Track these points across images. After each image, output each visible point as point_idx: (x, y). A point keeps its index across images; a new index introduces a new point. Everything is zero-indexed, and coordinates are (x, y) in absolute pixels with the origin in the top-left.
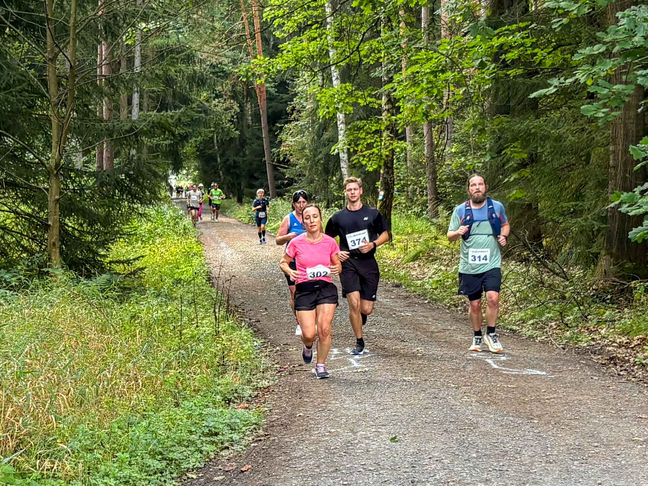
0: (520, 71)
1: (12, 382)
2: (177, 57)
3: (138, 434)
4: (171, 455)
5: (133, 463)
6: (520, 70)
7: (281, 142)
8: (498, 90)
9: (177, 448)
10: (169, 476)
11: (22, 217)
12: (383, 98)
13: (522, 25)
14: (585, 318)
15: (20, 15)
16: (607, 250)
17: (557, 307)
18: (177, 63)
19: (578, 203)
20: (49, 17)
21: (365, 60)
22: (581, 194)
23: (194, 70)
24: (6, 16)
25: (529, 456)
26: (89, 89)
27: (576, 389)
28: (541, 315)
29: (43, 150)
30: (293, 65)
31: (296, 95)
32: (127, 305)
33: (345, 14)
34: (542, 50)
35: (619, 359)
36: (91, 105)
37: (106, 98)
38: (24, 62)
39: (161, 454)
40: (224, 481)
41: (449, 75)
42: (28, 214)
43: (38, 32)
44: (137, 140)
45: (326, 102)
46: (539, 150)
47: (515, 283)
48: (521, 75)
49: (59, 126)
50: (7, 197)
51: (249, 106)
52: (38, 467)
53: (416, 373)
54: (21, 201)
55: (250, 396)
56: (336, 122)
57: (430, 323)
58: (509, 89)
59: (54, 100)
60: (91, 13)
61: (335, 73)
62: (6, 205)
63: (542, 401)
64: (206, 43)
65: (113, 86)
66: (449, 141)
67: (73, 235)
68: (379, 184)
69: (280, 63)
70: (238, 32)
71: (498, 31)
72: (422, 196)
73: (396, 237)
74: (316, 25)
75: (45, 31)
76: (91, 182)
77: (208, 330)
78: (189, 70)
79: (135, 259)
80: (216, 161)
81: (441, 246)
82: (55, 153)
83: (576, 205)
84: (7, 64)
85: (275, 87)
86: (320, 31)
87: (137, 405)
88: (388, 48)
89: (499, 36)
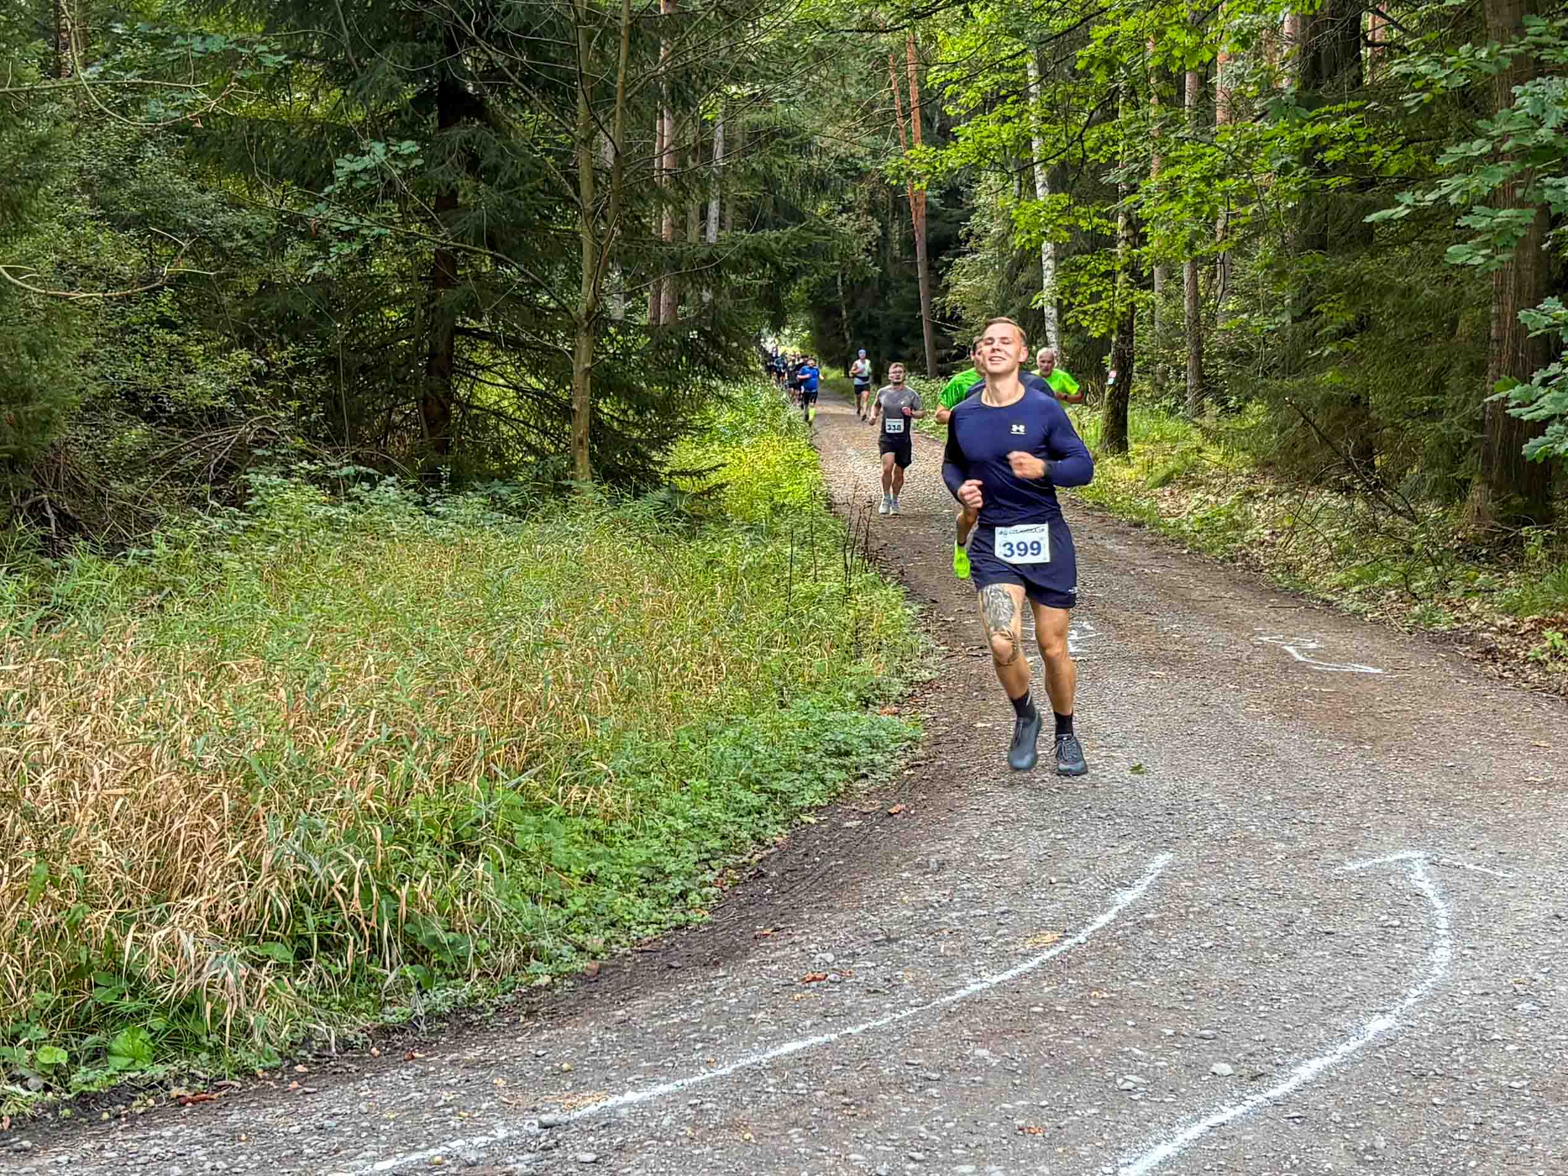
0: (1346, 181)
2: (787, 142)
3: (722, 749)
4: (775, 785)
5: (713, 795)
6: (1344, 179)
7: (948, 287)
8: (1309, 209)
9: (785, 773)
10: (771, 819)
11: (529, 396)
12: (1120, 218)
13: (1352, 105)
14: (1444, 584)
15: (536, 67)
16: (1482, 475)
17: (1399, 566)
18: (787, 150)
19: (1436, 397)
20: (584, 72)
21: (1092, 157)
22: (1442, 382)
23: (809, 166)
24: (512, 67)
25: (1358, 801)
26: (642, 190)
28: (1374, 577)
30: (974, 161)
31: (974, 210)
32: (699, 542)
33: (1061, 81)
34: (1384, 147)
35: (1500, 652)
36: (645, 217)
37: (670, 207)
38: (539, 144)
39: (758, 782)
40: (860, 829)
41: (1231, 183)
42: (537, 392)
43: (564, 94)
44: (720, 277)
45: (1027, 223)
46: (1375, 310)
47: (1330, 525)
48: (1349, 187)
49: (594, 248)
50: (505, 363)
51: (896, 227)
52: (560, 798)
53: (1171, 664)
54: (528, 370)
55: (901, 695)
56: (1041, 257)
57: (1191, 586)
58: (1327, 208)
59: (588, 206)
60: (648, 69)
61: (1041, 176)
62: (502, 376)
63: (1378, 715)
64: (830, 121)
65: (682, 187)
66: (1226, 292)
67: (611, 428)
68: (1108, 359)
69: (953, 157)
70: (883, 106)
71: (1313, 114)
72: (1178, 381)
73: (1133, 446)
74: (1014, 97)
75: (575, 97)
76: (643, 341)
77: (833, 586)
78: (801, 164)
79: (710, 470)
80: (841, 315)
81: (1208, 463)
82: (586, 293)
83: (1435, 401)
84: (509, 146)
85: (941, 197)
86: (1020, 107)
87: (718, 704)
88: (1131, 137)
89: (1314, 121)
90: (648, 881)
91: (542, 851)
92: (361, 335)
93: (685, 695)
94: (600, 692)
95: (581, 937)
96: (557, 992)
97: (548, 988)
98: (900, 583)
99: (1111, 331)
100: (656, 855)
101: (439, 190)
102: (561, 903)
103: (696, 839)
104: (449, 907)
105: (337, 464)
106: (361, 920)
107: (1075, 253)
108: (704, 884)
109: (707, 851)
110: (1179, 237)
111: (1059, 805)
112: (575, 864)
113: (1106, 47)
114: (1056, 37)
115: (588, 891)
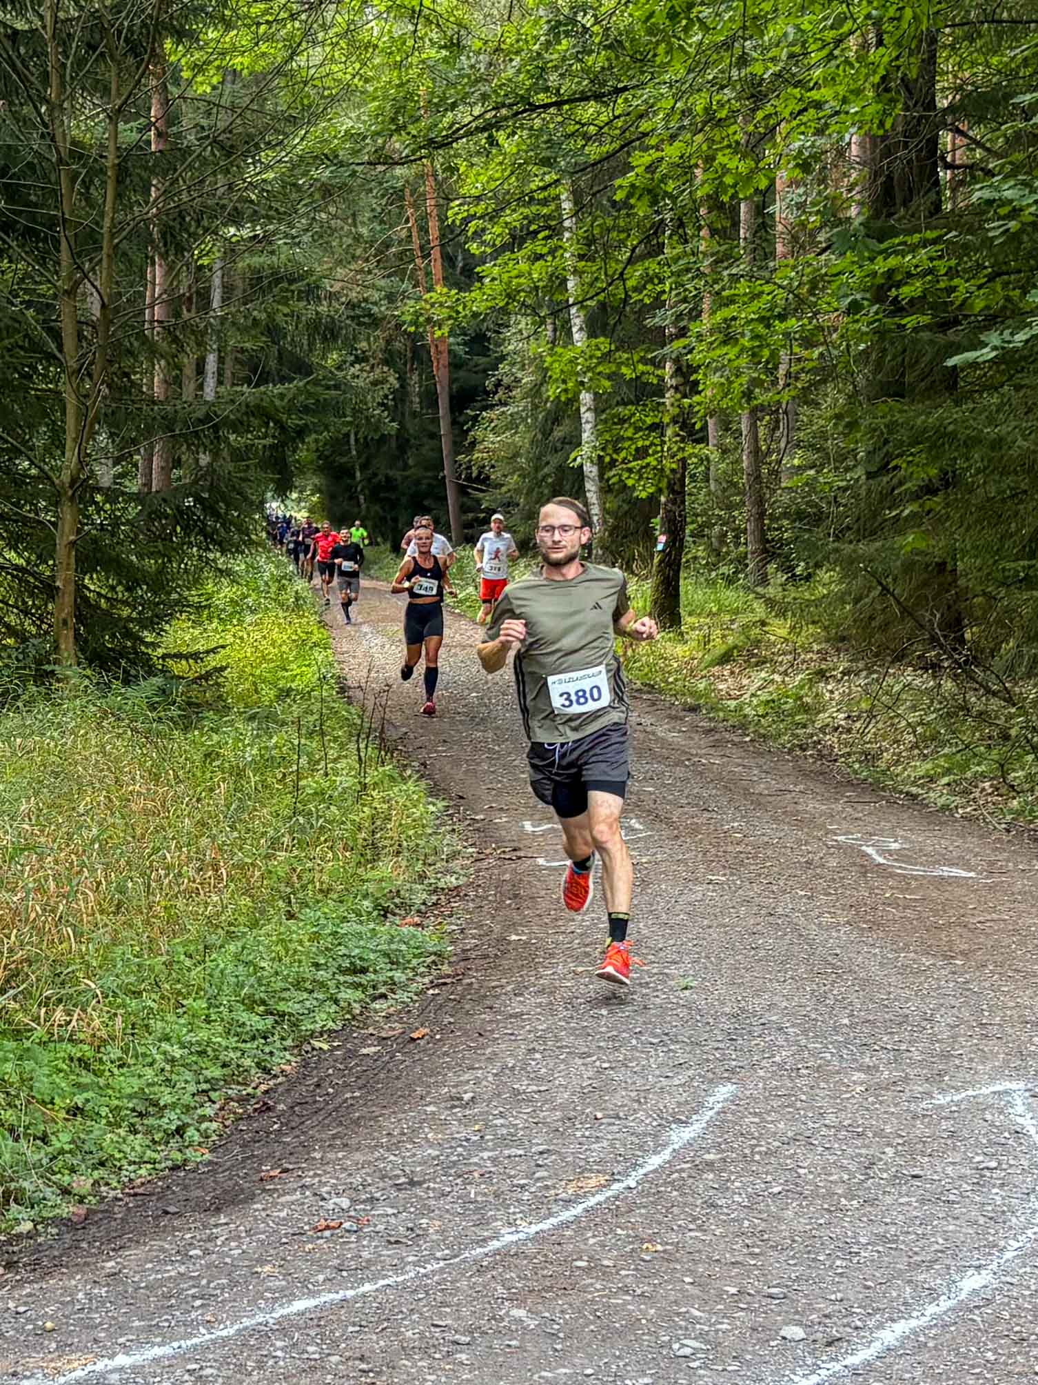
0: (925, 320)
2: (292, 288)
3: (222, 966)
4: (282, 1007)
5: (213, 1017)
6: (925, 318)
7: (474, 443)
8: (883, 352)
9: (293, 993)
10: (278, 1044)
11: (7, 575)
12: (668, 365)
13: (930, 235)
15: (14, 212)
17: (994, 754)
18: (292, 297)
19: (1034, 562)
20: (67, 216)
21: (635, 297)
23: (317, 313)
26: (131, 344)
28: (965, 767)
30: (501, 304)
31: (503, 358)
32: (196, 733)
33: (598, 213)
34: (967, 281)
36: (135, 374)
37: (163, 362)
38: (18, 296)
39: (263, 1003)
40: (379, 1055)
41: (793, 324)
42: (17, 568)
43: (45, 241)
44: (218, 438)
45: (562, 372)
46: (961, 464)
47: (914, 708)
48: (928, 327)
49: (78, 409)
51: (415, 378)
52: (42, 1020)
53: (731, 868)
55: (424, 904)
56: (578, 409)
57: (755, 778)
58: (904, 351)
59: (72, 364)
60: (139, 209)
61: (578, 320)
63: (970, 926)
64: (339, 262)
65: (176, 340)
66: (789, 446)
67: (99, 608)
68: (656, 522)
69: (478, 300)
70: (400, 245)
71: (883, 246)
72: (737, 545)
73: (688, 620)
74: (547, 232)
75: (57, 242)
76: (133, 510)
77: (345, 781)
78: (308, 311)
79: (208, 651)
80: (354, 477)
81: (773, 638)
82: (71, 458)
83: (1030, 567)
85: (465, 344)
86: (552, 243)
87: (218, 914)
88: (678, 274)
89: (886, 254)
90: (141, 1115)
91: (22, 1080)
93: (180, 903)
94: (86, 901)
95: (67, 1178)
96: (40, 1240)
97: (29, 1235)
98: (422, 776)
99: (660, 491)
100: (149, 1085)
102: (44, 1139)
103: (195, 1067)
107: (618, 404)
108: (203, 1118)
109: (206, 1082)
110: (735, 385)
111: (603, 1029)
112: (59, 1095)
113: (648, 176)
114: (593, 165)
115: (74, 1126)
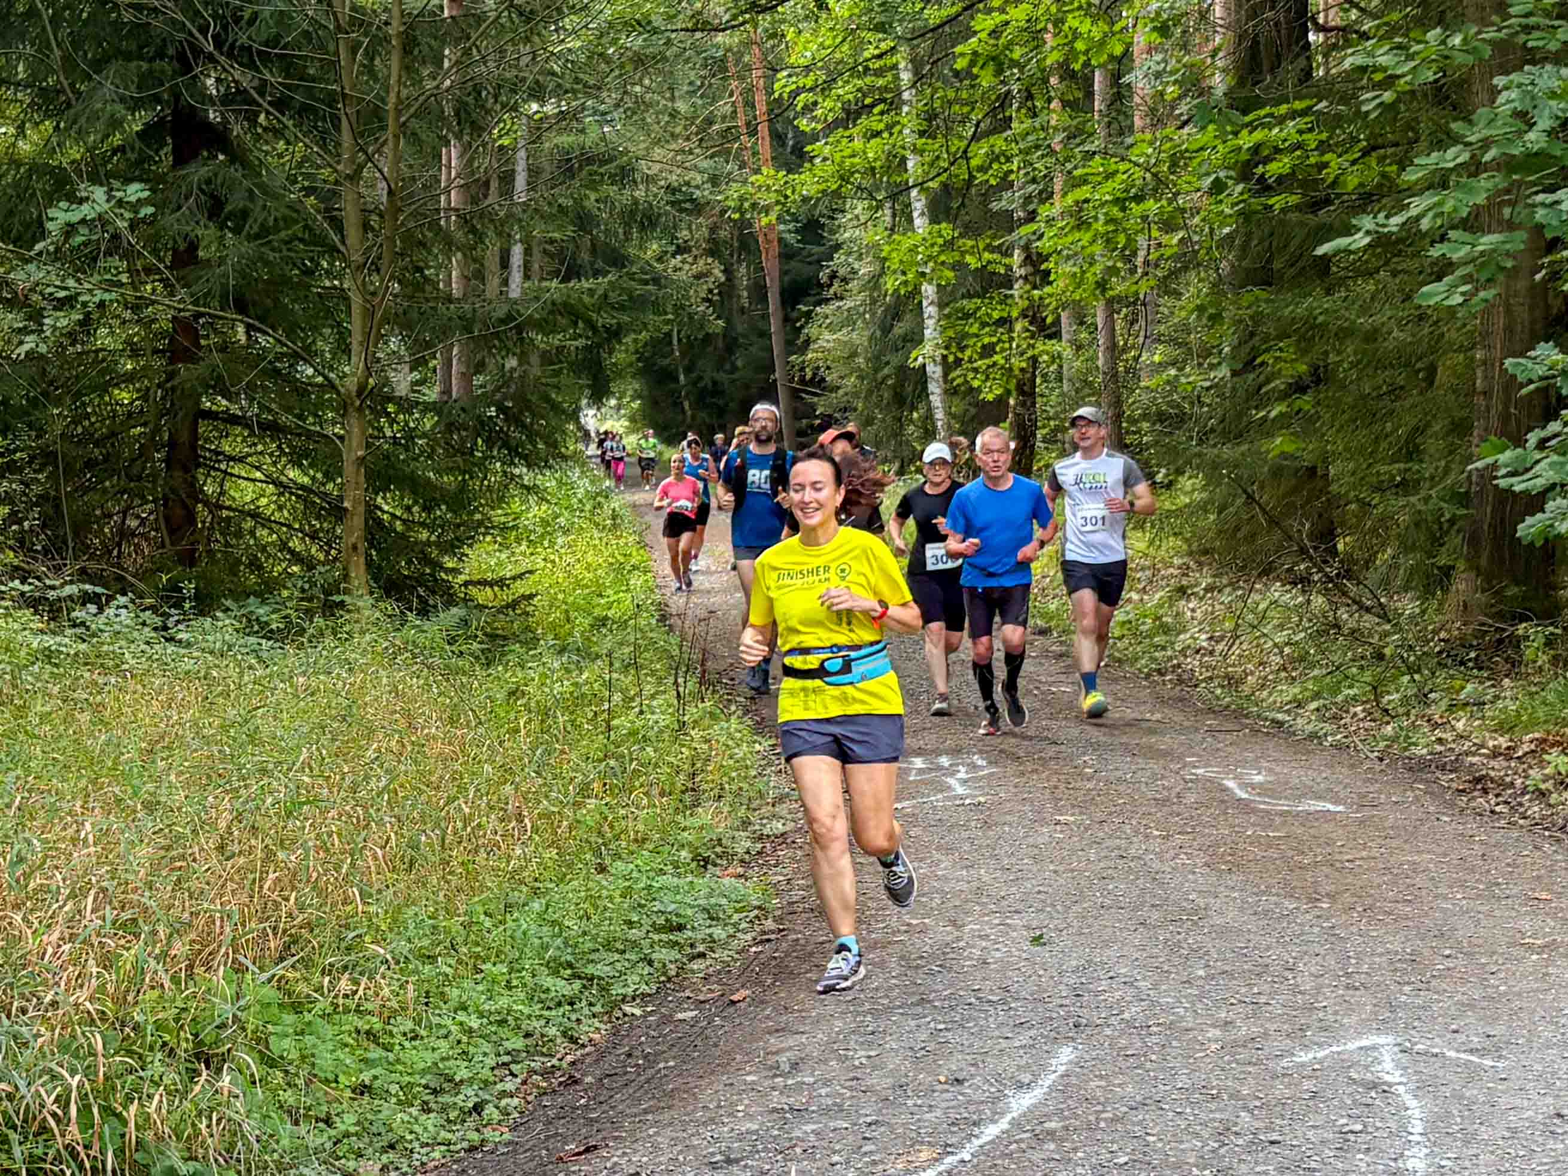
0: (1294, 199)
1: (275, 820)
2: (602, 170)
3: (525, 926)
4: (590, 970)
5: (515, 983)
6: (1294, 197)
7: (808, 342)
8: (1249, 235)
9: (603, 954)
10: (586, 1011)
11: (291, 493)
12: (1017, 252)
13: (1298, 105)
14: (1423, 698)
15: (289, 87)
16: (1468, 560)
17: (1367, 677)
18: (602, 181)
19: (1410, 465)
20: (347, 91)
21: (980, 177)
22: (1417, 447)
23: (633, 198)
24: (261, 90)
25: (1311, 975)
26: (424, 236)
27: (1406, 841)
28: (1336, 690)
29: (333, 359)
30: (834, 187)
31: (838, 247)
32: (500, 668)
33: (939, 84)
34: (1340, 156)
35: (1492, 781)
36: (429, 268)
37: (459, 255)
38: (296, 182)
39: (570, 965)
40: (696, 1020)
41: (1151, 206)
42: (303, 487)
43: (324, 120)
44: (522, 339)
45: (901, 262)
46: (1333, 358)
47: (1281, 627)
48: (1298, 207)
49: (365, 311)
50: (261, 453)
51: (743, 270)
52: (326, 991)
53: (1081, 807)
54: (290, 461)
55: (748, 852)
56: (921, 302)
58: (1272, 234)
59: (356, 257)
60: (429, 85)
61: (918, 203)
62: (258, 468)
63: (1338, 865)
64: (657, 142)
65: (473, 230)
66: (1148, 341)
67: (393, 530)
69: (808, 183)
70: (723, 121)
71: (1250, 118)
74: (883, 106)
75: (337, 121)
76: (429, 422)
77: (660, 715)
78: (624, 197)
79: (514, 578)
80: (677, 381)
82: (357, 363)
83: (1406, 470)
84: (262, 186)
85: (797, 231)
86: (889, 118)
87: (522, 868)
88: (1027, 152)
89: (1252, 127)
90: (435, 1092)
91: (303, 1058)
92: (86, 423)
93: (480, 858)
94: (373, 859)
95: (352, 1163)
98: (747, 712)
99: (1008, 392)
100: (443, 1059)
101: (175, 242)
102: (328, 1121)
103: (494, 1038)
104: (190, 1130)
105: (57, 583)
106: (79, 1148)
107: (960, 296)
108: (503, 1094)
109: (508, 1053)
110: (1088, 275)
111: (940, 987)
112: (344, 1073)
113: (992, 42)
114: (932, 30)
115: (360, 1106)
